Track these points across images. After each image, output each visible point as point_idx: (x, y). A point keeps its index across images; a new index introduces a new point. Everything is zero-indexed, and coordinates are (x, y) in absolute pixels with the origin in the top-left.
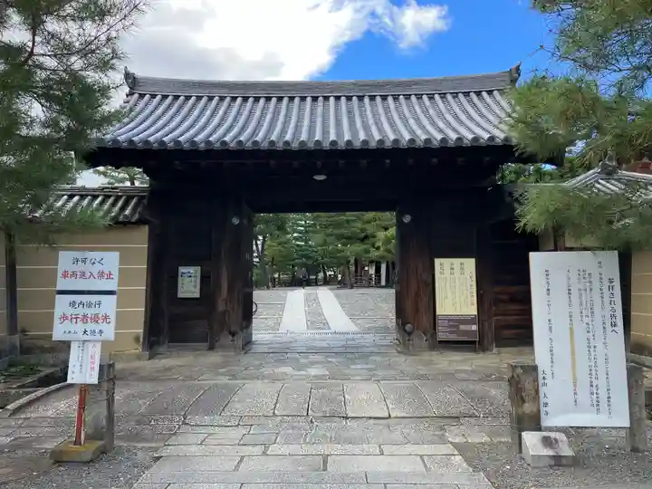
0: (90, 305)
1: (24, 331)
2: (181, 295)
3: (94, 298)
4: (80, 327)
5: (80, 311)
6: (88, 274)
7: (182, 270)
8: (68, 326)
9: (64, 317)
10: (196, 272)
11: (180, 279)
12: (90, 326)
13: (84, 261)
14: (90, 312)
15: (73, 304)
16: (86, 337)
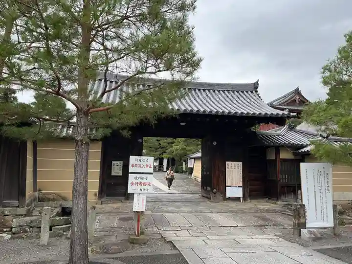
0: (143, 178)
1: (40, 190)
2: (113, 174)
3: (144, 176)
4: (139, 187)
5: (139, 181)
6: (142, 166)
7: (114, 162)
8: (134, 187)
9: (132, 183)
10: (120, 164)
11: (113, 167)
12: (143, 187)
13: (140, 160)
14: (143, 181)
15: (136, 178)
16: (141, 192)
